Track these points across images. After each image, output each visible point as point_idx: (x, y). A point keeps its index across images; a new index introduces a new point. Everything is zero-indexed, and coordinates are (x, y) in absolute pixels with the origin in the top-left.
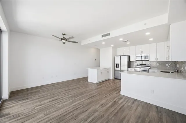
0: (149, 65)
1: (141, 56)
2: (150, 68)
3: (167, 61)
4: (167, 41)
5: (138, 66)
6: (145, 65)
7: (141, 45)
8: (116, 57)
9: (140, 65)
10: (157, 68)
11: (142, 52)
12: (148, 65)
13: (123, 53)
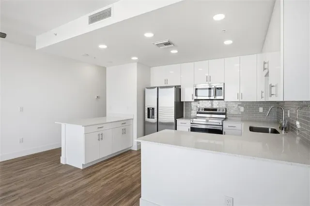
0: (225, 112)
1: (210, 89)
2: (226, 119)
3: (263, 100)
4: (261, 51)
5: (200, 113)
6: (216, 110)
7: (207, 61)
8: (146, 90)
9: (203, 111)
10: (240, 119)
11: (208, 79)
12: (221, 112)
13: (166, 81)
